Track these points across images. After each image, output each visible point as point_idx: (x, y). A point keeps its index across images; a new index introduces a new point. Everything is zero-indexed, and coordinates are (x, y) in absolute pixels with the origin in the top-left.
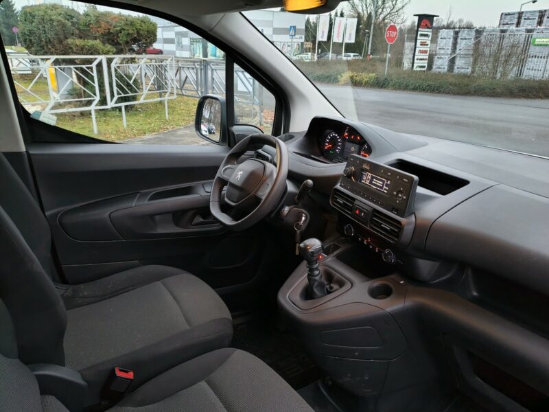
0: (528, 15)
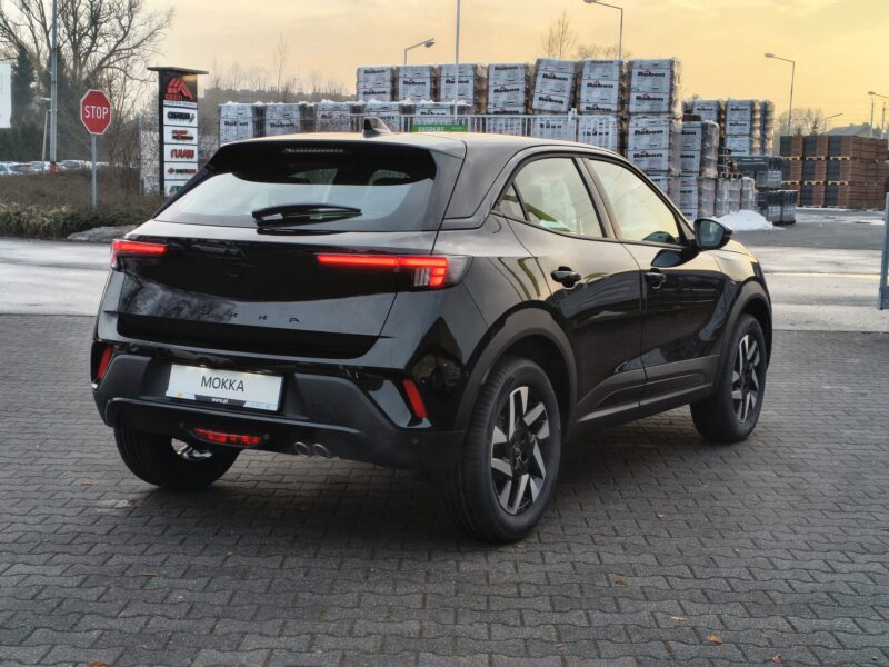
0: (410, 75)
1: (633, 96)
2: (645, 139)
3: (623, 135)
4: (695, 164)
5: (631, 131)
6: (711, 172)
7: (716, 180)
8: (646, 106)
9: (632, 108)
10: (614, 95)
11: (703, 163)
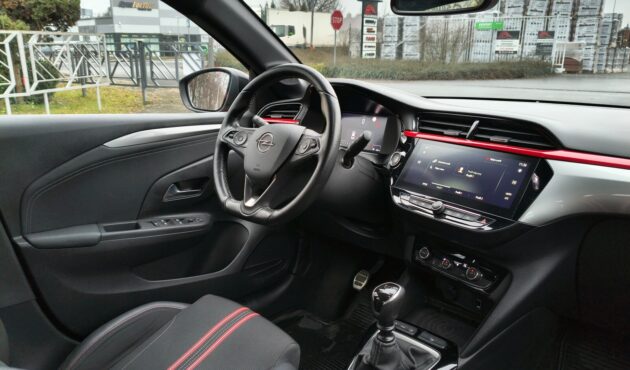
1: (580, 7)
2: (585, 29)
3: (573, 27)
4: (607, 41)
5: (578, 24)
6: (614, 44)
7: (615, 49)
8: (587, 13)
9: (579, 13)
10: (570, 7)
11: (611, 40)
